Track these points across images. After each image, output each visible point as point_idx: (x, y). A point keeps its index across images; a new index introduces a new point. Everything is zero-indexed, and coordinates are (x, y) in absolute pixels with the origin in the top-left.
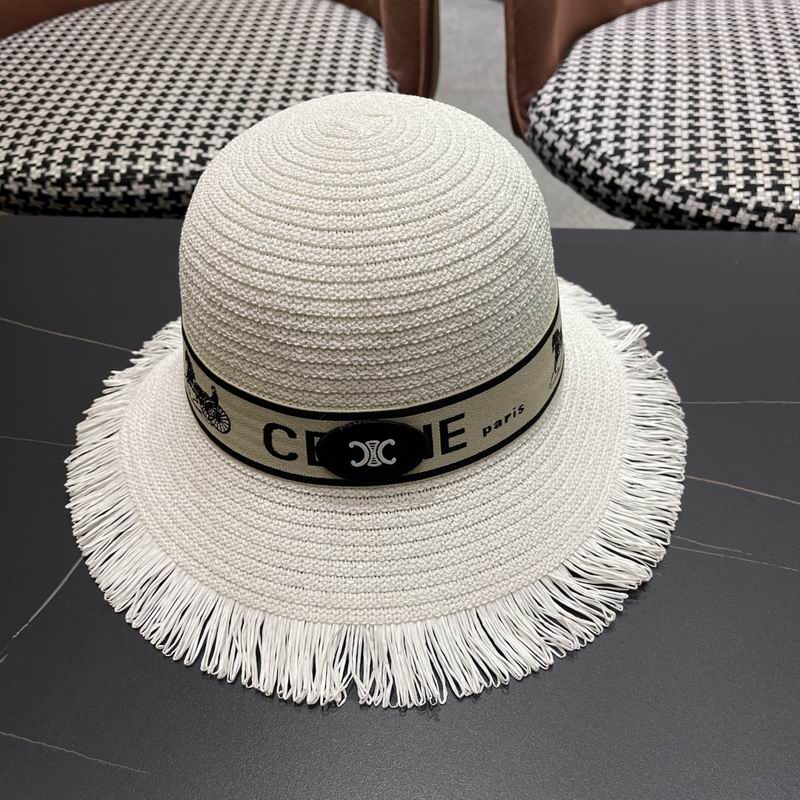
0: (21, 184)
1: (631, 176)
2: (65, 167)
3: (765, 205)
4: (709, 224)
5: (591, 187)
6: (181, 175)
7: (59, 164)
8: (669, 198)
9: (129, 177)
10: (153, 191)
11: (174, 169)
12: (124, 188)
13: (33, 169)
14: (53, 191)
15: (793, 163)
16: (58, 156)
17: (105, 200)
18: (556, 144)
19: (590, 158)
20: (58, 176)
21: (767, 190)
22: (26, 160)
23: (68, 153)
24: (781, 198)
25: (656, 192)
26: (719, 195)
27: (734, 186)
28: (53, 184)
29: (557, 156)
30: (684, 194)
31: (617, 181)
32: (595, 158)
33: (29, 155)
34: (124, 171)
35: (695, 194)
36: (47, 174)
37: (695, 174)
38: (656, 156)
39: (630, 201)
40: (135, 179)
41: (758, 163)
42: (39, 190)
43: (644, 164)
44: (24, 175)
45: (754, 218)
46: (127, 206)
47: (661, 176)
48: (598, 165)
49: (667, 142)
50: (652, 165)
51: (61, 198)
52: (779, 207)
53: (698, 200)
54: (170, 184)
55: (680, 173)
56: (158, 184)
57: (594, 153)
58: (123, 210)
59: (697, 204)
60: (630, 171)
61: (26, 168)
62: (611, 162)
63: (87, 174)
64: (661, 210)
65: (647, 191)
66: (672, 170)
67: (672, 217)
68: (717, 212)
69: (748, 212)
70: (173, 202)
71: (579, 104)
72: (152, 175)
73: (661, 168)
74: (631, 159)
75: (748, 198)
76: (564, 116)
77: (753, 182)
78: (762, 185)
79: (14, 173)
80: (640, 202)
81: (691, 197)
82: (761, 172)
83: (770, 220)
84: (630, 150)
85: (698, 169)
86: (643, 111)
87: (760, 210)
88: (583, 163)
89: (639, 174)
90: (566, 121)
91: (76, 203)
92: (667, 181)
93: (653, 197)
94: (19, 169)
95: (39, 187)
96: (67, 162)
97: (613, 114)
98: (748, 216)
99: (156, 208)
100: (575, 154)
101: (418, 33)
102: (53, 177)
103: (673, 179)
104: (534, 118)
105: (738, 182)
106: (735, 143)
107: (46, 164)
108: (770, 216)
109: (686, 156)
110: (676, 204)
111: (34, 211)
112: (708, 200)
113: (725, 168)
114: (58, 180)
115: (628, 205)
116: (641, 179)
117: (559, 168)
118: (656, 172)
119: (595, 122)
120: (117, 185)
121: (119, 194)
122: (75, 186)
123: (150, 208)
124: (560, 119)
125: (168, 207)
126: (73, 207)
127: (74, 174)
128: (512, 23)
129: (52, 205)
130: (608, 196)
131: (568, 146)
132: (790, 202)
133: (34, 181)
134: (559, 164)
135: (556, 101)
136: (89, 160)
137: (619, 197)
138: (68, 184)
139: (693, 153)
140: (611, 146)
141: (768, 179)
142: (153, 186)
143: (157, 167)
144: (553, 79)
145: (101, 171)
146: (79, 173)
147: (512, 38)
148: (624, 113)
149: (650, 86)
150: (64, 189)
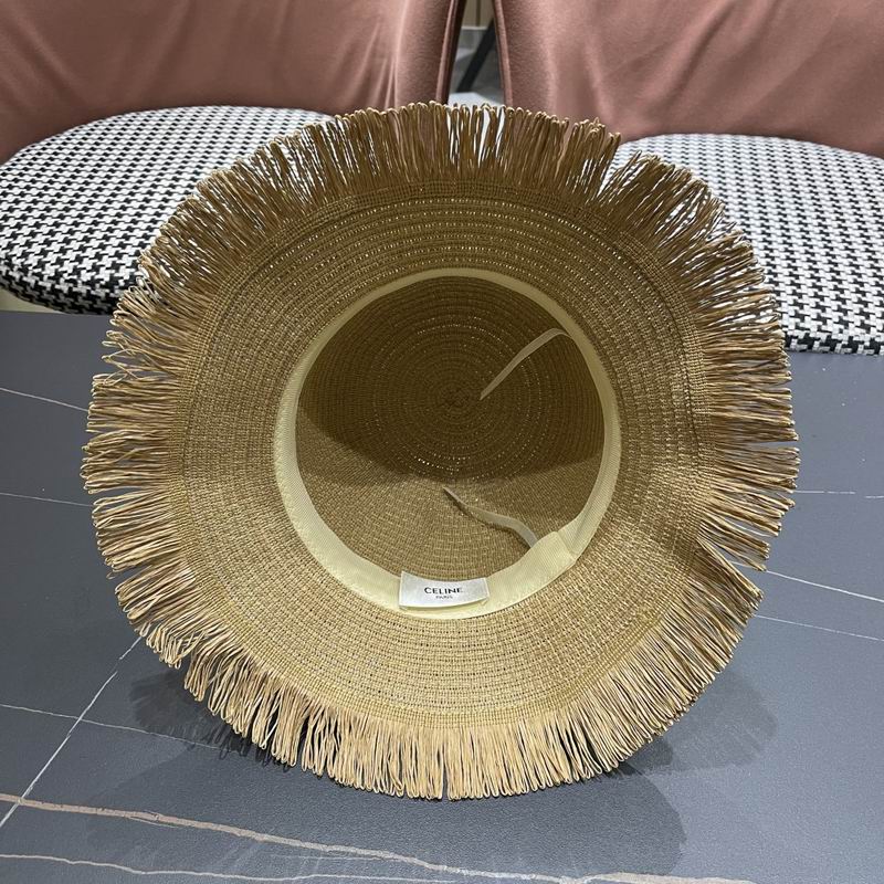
0: (71, 285)
2: (113, 271)
7: (108, 268)
13: (83, 272)
14: (102, 293)
16: (107, 261)
20: (107, 279)
22: (76, 263)
23: (116, 259)
28: (102, 287)
33: (79, 259)
36: (97, 277)
42: (88, 291)
44: (75, 277)
51: (108, 299)
61: (77, 271)
63: (134, 278)
79: (65, 275)
94: (70, 271)
95: (89, 288)
96: (116, 267)
102: (102, 280)
107: (96, 268)
111: (80, 309)
114: (106, 283)
122: (122, 288)
127: (122, 278)
129: (99, 304)
133: (83, 283)
136: (135, 266)
138: (116, 287)
146: (127, 277)
150: (112, 292)
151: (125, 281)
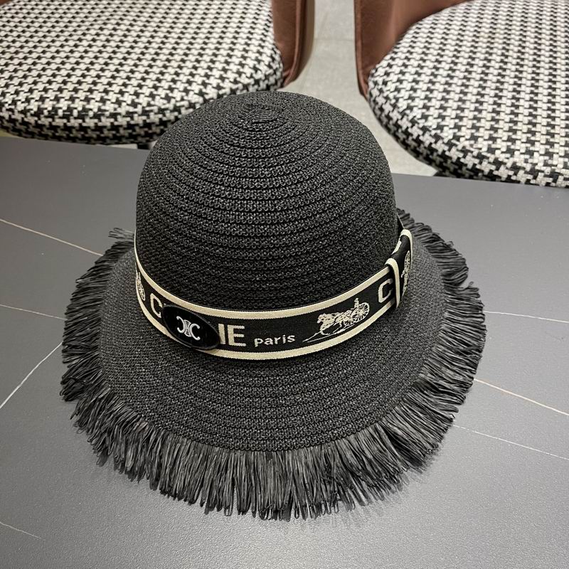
0: (10, 113)
1: (431, 135)
2: (40, 103)
3: (518, 164)
4: (480, 174)
5: (404, 139)
6: (120, 114)
7: (36, 101)
8: (454, 154)
9: (84, 113)
10: (100, 124)
11: (115, 109)
12: (80, 121)
13: (19, 103)
14: (32, 120)
15: (543, 134)
16: (36, 95)
17: (67, 128)
18: (384, 107)
19: (405, 119)
20: (35, 109)
21: (522, 154)
22: (15, 96)
23: (43, 93)
24: (530, 161)
25: (446, 148)
26: (489, 155)
27: (499, 149)
28: (32, 115)
29: (383, 115)
30: (465, 151)
31: (421, 138)
32: (408, 120)
33: (17, 93)
34: (80, 109)
35: (472, 152)
36: (28, 108)
37: (474, 138)
38: (449, 122)
39: (429, 152)
40: (87, 115)
41: (519, 133)
42: (23, 118)
43: (440, 127)
44: (13, 107)
45: (511, 173)
46: (82, 133)
47: (451, 137)
48: (410, 125)
49: (459, 112)
50: (446, 129)
51: (37, 125)
52: (528, 167)
53: (474, 157)
54: (112, 120)
55: (464, 136)
56: (103, 119)
57: (408, 116)
58: (79, 136)
59: (473, 159)
60: (430, 131)
61: (14, 102)
62: (418, 124)
63: (55, 109)
64: (449, 161)
65: (440, 147)
66: (459, 134)
67: (457, 167)
68: (486, 167)
69: (507, 168)
70: (114, 132)
71: (403, 78)
72: (100, 113)
73: (451, 131)
74: (432, 123)
75: (508, 158)
76: (391, 86)
77: (512, 147)
78: (519, 150)
79: (6, 105)
80: (435, 154)
81: (469, 154)
82: (520, 140)
83: (521, 176)
84: (432, 116)
85: (476, 134)
86: (446, 86)
87: (515, 168)
88: (399, 122)
89: (436, 134)
90: (392, 90)
91: (48, 129)
92: (454, 141)
93: (444, 151)
94: (10, 102)
95: (23, 116)
96: (42, 99)
97: (425, 87)
98: (507, 171)
99: (102, 135)
100: (395, 115)
101: (295, 17)
102: (32, 110)
103: (458, 140)
104: (371, 85)
105: (502, 146)
106: (506, 116)
107: (28, 100)
108: (521, 172)
109: (470, 124)
110: (459, 158)
111: (19, 132)
112: (481, 157)
113: (495, 135)
114: (35, 112)
115: (427, 155)
116: (437, 138)
117: (384, 123)
118: (447, 134)
119: (411, 92)
120: (75, 118)
121: (76, 125)
122: (46, 117)
123: (98, 136)
124: (388, 88)
125: (110, 135)
126: (45, 131)
127: (46, 109)
128: (359, 16)
129: (31, 129)
130: (415, 148)
131: (391, 109)
132: (537, 164)
133: (19, 112)
134: (385, 120)
135: (387, 74)
136: (57, 99)
137: (421, 149)
138: (42, 116)
139: (475, 121)
140: (420, 111)
141: (524, 145)
142: (100, 121)
143: (103, 108)
144: (388, 57)
145: (65, 108)
146: (50, 109)
147: (359, 27)
148: (432, 87)
149: (455, 68)
150: (39, 119)
151: (49, 111)
